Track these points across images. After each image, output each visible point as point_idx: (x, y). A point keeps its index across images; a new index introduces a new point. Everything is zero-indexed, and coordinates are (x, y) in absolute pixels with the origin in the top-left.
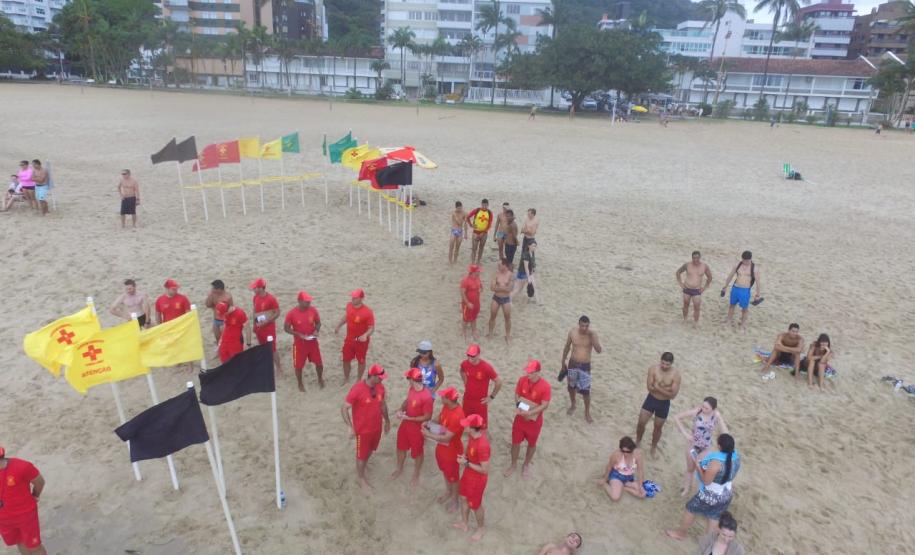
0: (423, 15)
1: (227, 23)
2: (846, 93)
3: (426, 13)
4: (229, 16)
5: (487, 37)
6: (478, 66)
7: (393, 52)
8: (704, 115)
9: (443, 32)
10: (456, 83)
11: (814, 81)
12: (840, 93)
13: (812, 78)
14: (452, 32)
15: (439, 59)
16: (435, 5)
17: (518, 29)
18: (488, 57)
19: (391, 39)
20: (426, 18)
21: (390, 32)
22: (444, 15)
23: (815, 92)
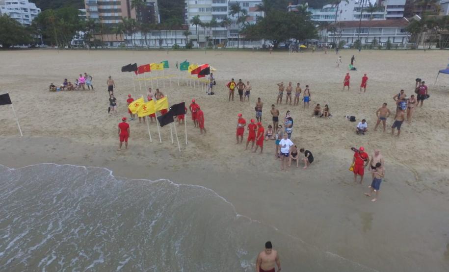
0: (205, 10)
1: (116, 18)
2: (397, 34)
3: (207, 9)
4: (116, 14)
5: (235, 17)
6: (231, 31)
7: (193, 27)
8: (333, 47)
9: (214, 17)
10: (221, 40)
11: (383, 30)
12: (394, 35)
13: (382, 29)
14: (219, 17)
15: (213, 29)
16: (211, 5)
17: (248, 14)
18: (235, 27)
19: (191, 21)
20: (207, 11)
21: (191, 18)
22: (215, 9)
23: (383, 35)
